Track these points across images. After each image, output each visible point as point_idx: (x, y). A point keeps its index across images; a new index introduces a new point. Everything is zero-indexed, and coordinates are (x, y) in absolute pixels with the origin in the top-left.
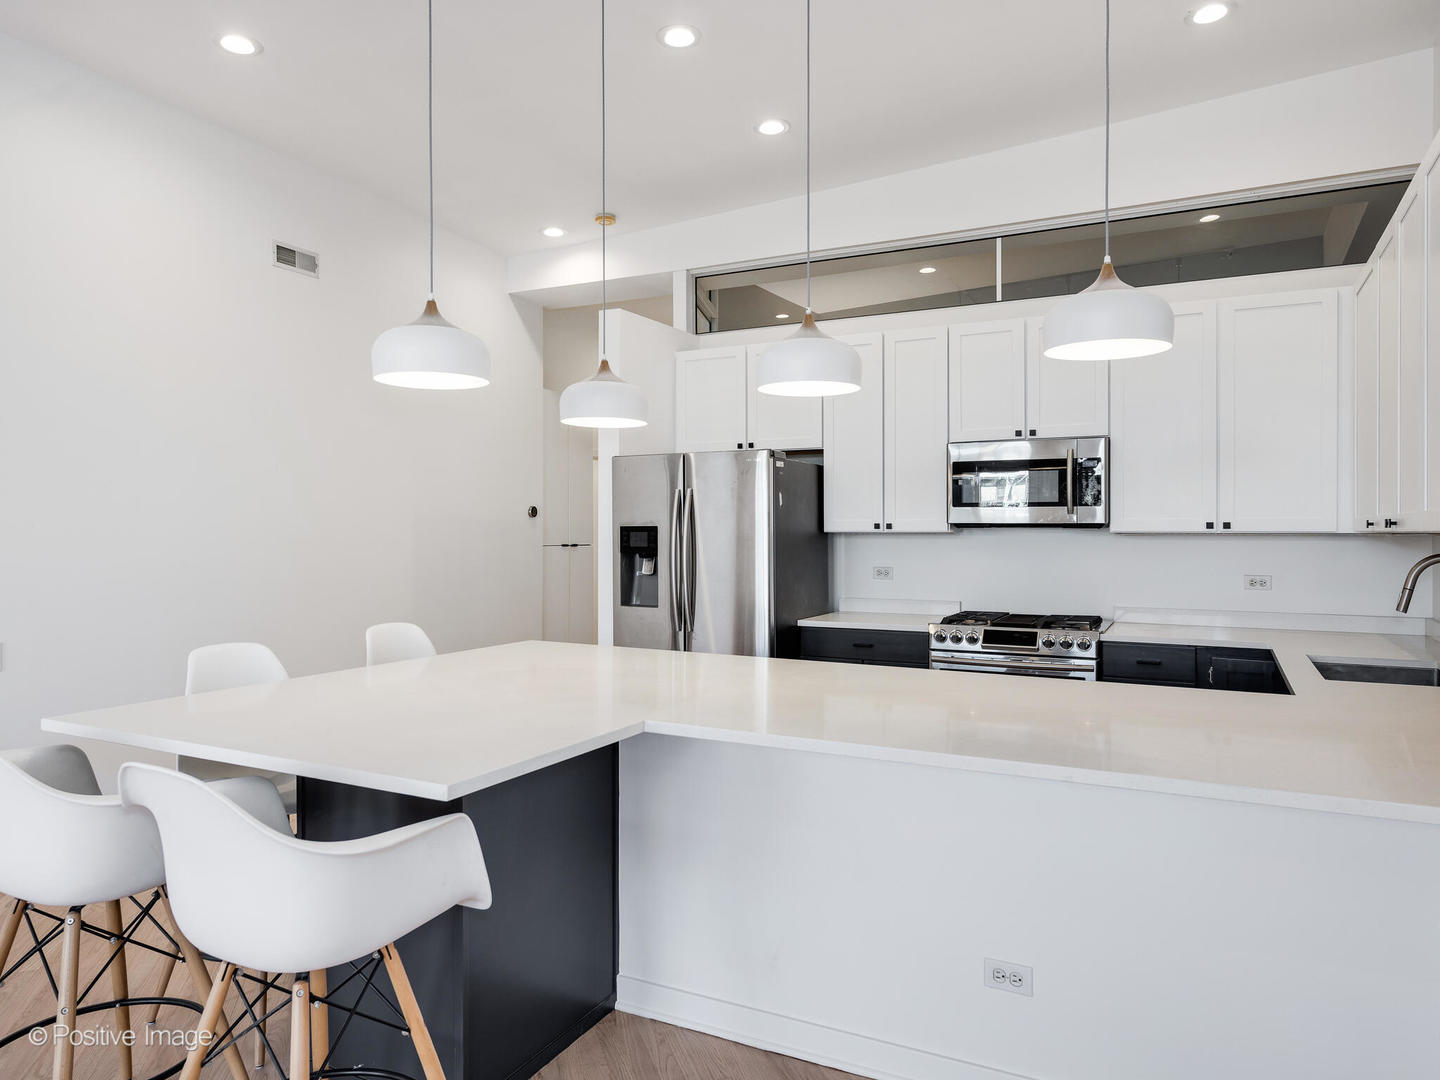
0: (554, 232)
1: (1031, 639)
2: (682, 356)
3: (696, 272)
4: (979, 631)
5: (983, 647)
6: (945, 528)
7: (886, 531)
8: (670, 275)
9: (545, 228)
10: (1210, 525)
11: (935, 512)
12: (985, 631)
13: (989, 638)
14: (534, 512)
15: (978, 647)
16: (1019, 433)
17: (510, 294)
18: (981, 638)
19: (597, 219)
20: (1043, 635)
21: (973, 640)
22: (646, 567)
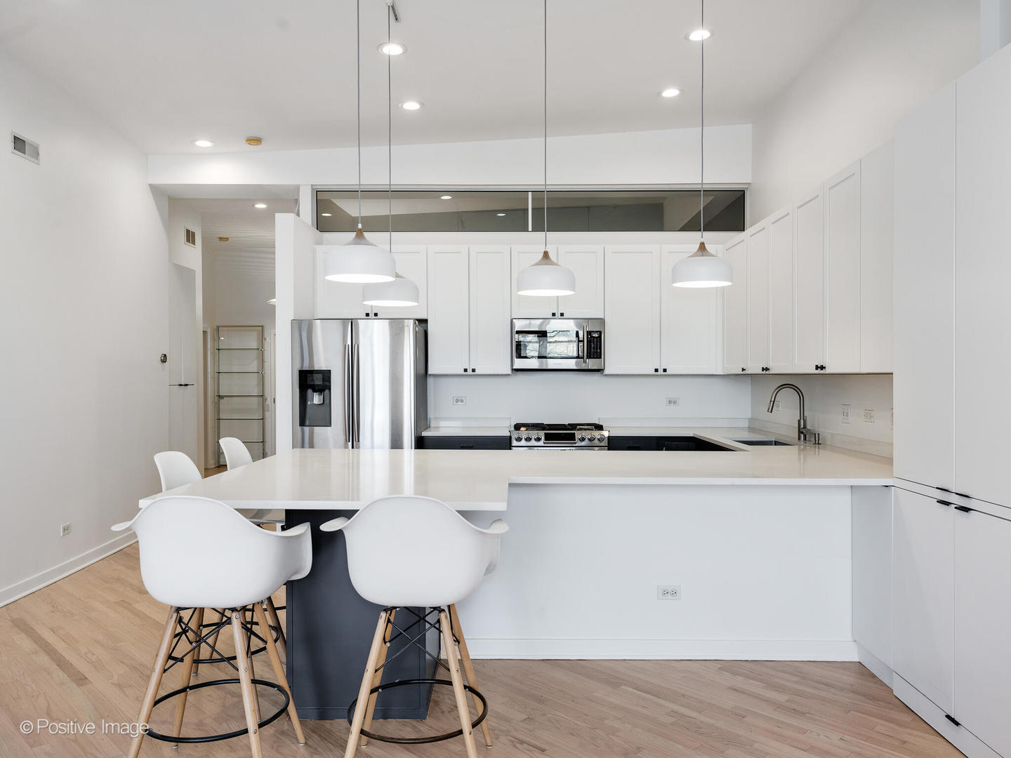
0: (203, 144)
1: (572, 437)
2: (319, 248)
3: (319, 188)
4: (542, 434)
5: (544, 443)
6: (509, 372)
7: (471, 373)
8: (297, 188)
9: (197, 140)
10: (656, 370)
11: (501, 361)
12: (545, 433)
13: (548, 437)
14: (164, 359)
15: (541, 443)
16: (554, 314)
17: (151, 186)
18: (543, 438)
19: (247, 140)
20: (578, 434)
21: (538, 439)
22: (316, 399)
